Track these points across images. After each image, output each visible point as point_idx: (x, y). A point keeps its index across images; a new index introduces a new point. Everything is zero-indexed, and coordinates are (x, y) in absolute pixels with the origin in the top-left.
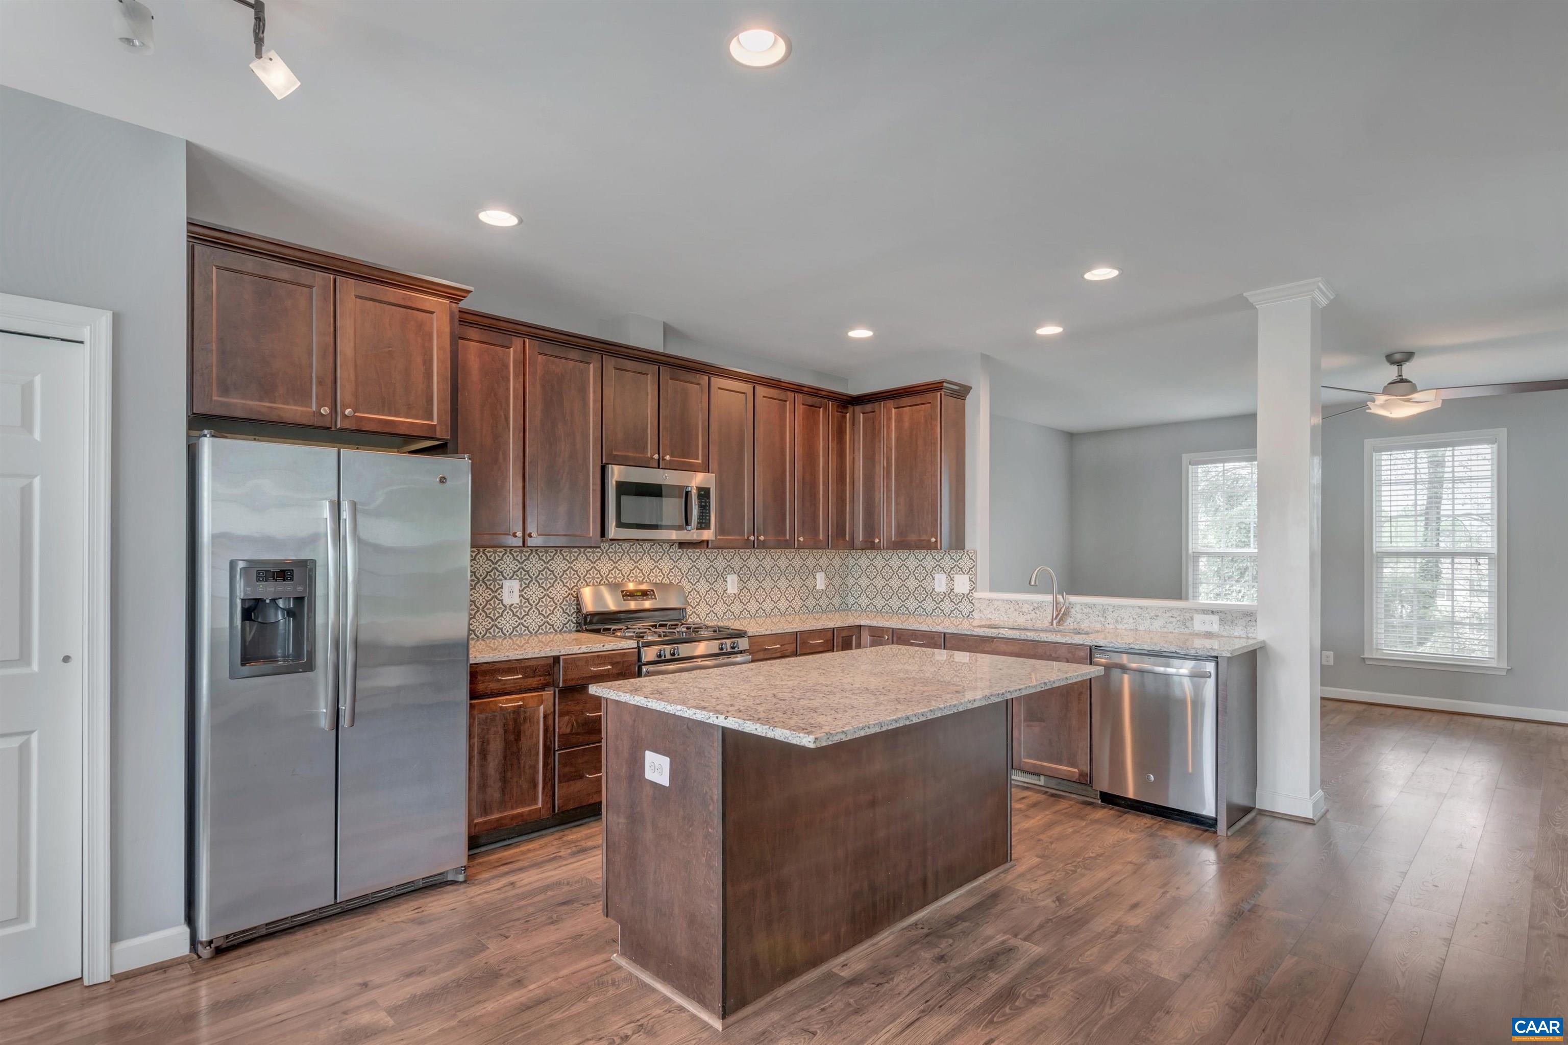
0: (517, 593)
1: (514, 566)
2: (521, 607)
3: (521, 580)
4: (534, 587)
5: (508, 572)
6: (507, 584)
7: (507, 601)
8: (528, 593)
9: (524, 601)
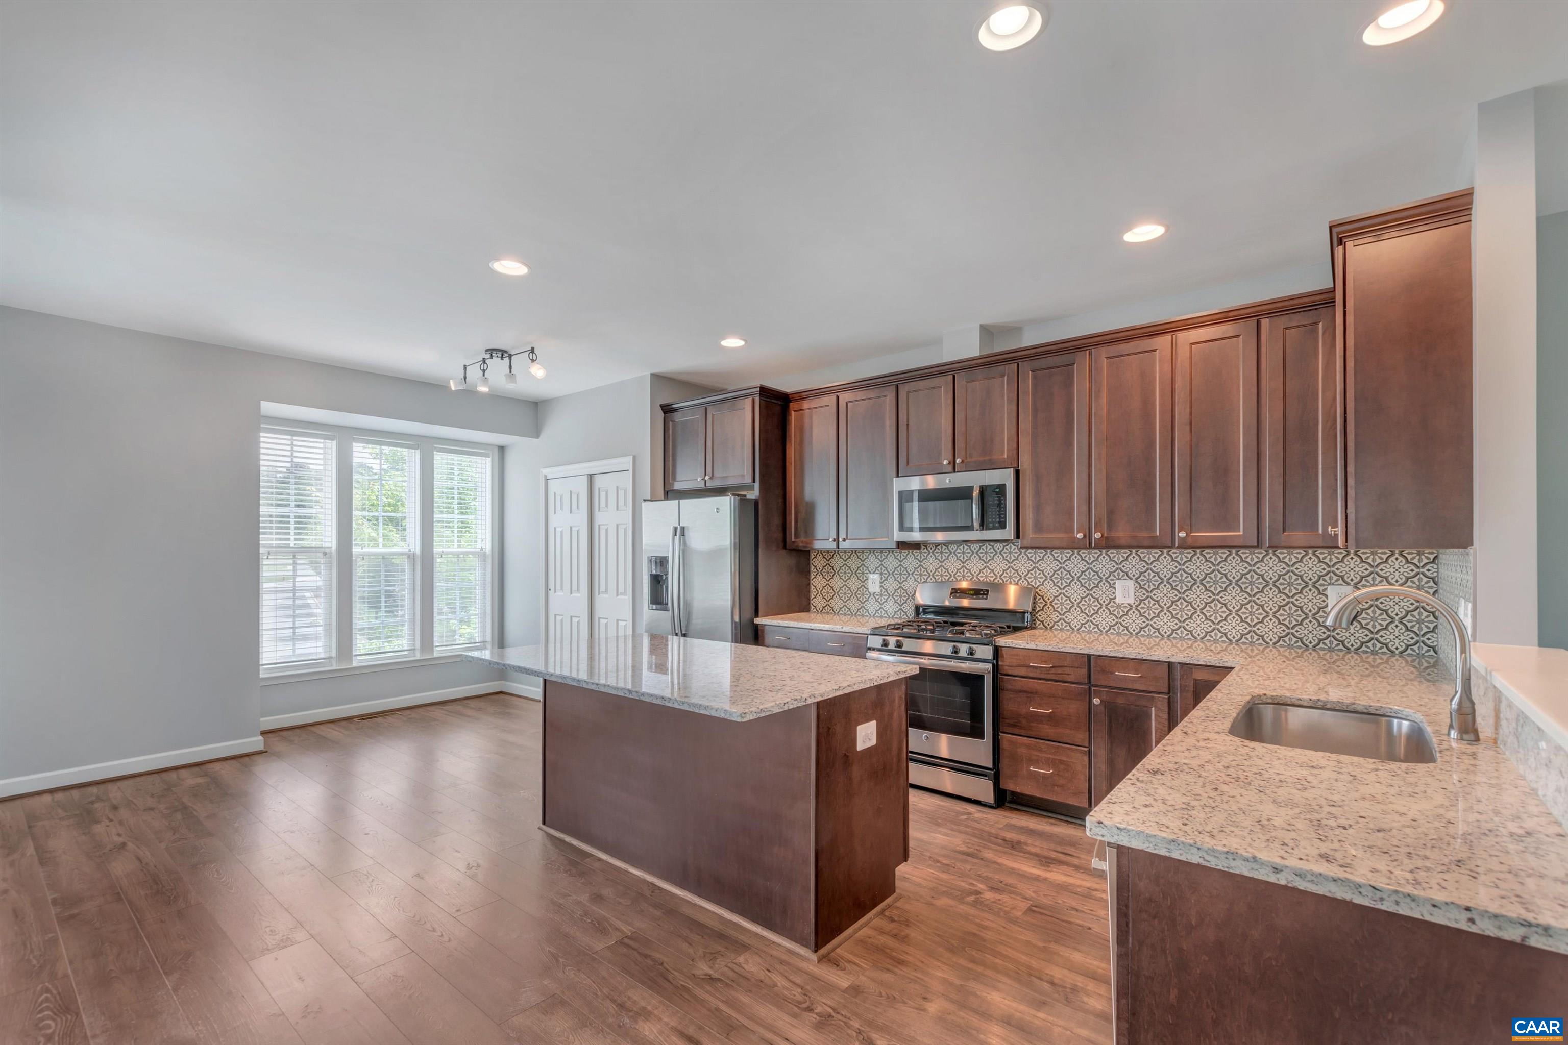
0: (878, 584)
1: (876, 563)
2: (881, 595)
3: (881, 574)
4: (891, 580)
5: (872, 567)
6: (871, 576)
7: (871, 590)
8: (887, 585)
9: (883, 590)
